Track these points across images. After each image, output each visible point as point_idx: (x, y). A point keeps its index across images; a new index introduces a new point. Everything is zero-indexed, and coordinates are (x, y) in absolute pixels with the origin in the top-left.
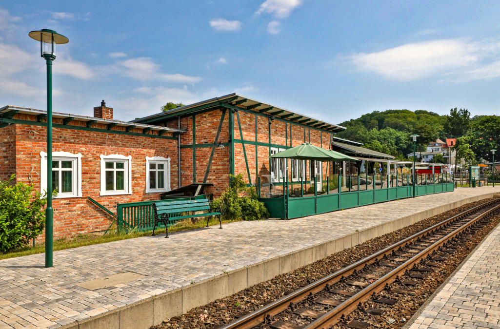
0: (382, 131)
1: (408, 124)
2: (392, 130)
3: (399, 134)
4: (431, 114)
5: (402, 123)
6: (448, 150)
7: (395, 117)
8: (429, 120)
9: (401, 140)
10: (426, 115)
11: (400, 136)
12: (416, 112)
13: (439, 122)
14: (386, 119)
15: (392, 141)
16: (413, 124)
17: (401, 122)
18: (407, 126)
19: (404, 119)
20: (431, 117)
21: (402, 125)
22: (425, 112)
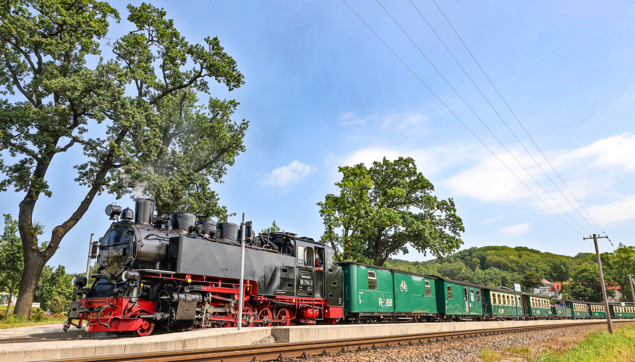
0: (487, 271)
1: (510, 263)
2: (497, 270)
3: (504, 274)
4: (532, 251)
5: (505, 262)
6: (556, 293)
7: (497, 256)
8: (531, 258)
9: (506, 280)
10: (528, 252)
11: (505, 276)
12: (516, 248)
13: (542, 260)
14: (488, 258)
15: (498, 281)
16: (517, 263)
17: (503, 260)
18: (510, 265)
19: (506, 258)
20: (533, 255)
21: (505, 264)
22: (526, 249)
